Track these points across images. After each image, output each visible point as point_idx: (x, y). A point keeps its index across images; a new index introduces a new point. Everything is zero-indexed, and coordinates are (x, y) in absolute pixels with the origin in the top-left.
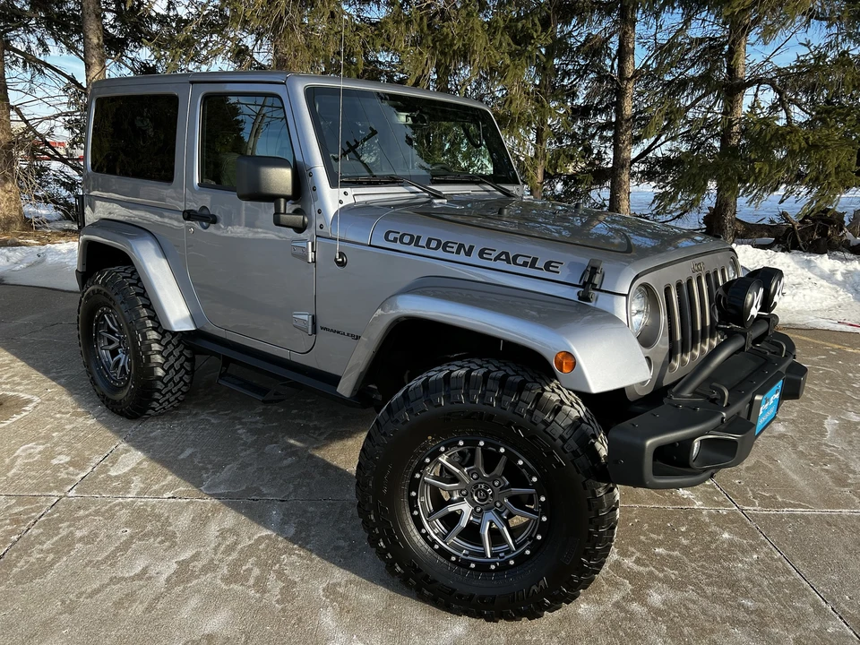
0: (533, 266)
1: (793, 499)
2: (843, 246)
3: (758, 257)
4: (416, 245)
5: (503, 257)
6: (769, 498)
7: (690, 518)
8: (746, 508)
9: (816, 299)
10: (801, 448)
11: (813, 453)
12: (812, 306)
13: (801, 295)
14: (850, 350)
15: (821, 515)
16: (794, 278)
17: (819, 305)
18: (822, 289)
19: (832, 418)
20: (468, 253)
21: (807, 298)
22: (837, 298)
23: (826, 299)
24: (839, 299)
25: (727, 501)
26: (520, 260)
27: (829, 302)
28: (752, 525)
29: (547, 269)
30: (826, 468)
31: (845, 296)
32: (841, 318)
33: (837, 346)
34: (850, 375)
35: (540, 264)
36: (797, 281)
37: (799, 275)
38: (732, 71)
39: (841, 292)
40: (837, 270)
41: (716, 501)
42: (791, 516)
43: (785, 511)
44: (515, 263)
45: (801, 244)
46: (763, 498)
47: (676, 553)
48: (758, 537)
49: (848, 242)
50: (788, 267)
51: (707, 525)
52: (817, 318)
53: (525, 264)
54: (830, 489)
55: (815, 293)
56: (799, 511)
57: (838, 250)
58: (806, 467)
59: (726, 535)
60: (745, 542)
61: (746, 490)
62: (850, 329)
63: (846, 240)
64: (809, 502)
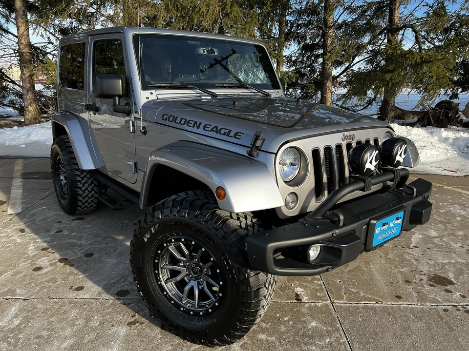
0: (228, 135)
1: (371, 294)
2: (458, 123)
3: (401, 131)
4: (175, 122)
5: (215, 129)
6: (355, 293)
7: (295, 310)
8: (336, 301)
9: (434, 155)
10: (390, 256)
11: (397, 260)
12: (430, 160)
13: (424, 153)
14: (446, 187)
15: (386, 307)
16: (421, 143)
17: (435, 159)
18: (439, 149)
19: (418, 234)
20: (198, 127)
21: (428, 155)
22: (447, 154)
23: (440, 155)
24: (448, 155)
25: (325, 296)
26: (222, 132)
27: (442, 157)
28: (335, 315)
29: (235, 137)
30: (402, 270)
31: (452, 153)
32: (447, 167)
33: (438, 185)
34: (441, 204)
35: (232, 134)
36: (423, 145)
37: (425, 141)
38: (391, 20)
39: (450, 151)
40: (450, 138)
41: (318, 297)
42: (366, 308)
43: (362, 304)
44: (220, 133)
45: (433, 122)
46: (351, 293)
47: (273, 339)
48: (336, 324)
49: (462, 120)
50: (419, 136)
51: (304, 315)
52: (432, 167)
53: (224, 134)
54: (399, 287)
55: (433, 152)
56: (372, 304)
57: (455, 126)
58: (389, 270)
59: (313, 324)
60: (325, 328)
61: (342, 287)
62: (450, 174)
63: (461, 120)
64: (381, 297)
